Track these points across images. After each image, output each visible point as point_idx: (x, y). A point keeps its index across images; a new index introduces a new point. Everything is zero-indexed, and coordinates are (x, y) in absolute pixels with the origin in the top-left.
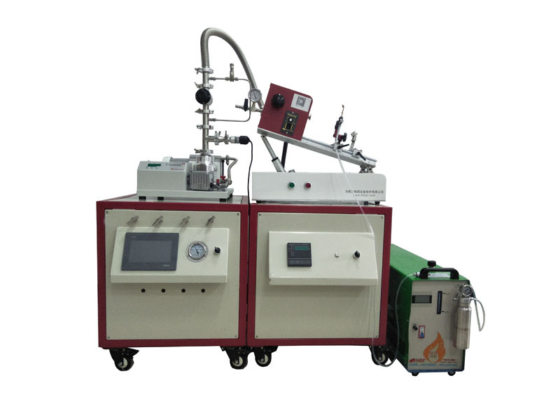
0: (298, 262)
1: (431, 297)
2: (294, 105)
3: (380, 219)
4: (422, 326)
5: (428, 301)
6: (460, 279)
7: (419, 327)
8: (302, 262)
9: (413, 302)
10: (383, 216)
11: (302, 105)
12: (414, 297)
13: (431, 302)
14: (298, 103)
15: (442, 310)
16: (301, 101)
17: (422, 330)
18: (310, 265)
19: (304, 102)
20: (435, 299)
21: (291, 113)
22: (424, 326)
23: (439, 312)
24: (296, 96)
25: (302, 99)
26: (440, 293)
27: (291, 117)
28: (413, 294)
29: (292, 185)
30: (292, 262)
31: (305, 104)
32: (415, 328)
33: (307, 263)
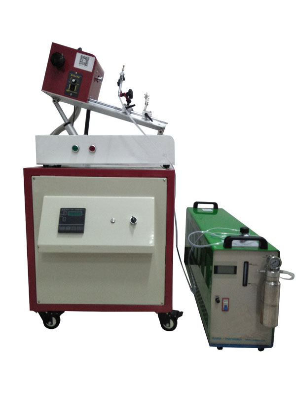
0: (69, 228)
1: (236, 267)
2: (77, 65)
3: (162, 182)
4: (226, 299)
5: (233, 272)
6: (269, 249)
7: (223, 299)
8: (75, 228)
9: (216, 272)
10: (165, 179)
11: (86, 64)
12: (216, 267)
13: (235, 273)
14: (81, 62)
15: (249, 282)
16: (84, 61)
17: (226, 302)
18: (82, 232)
19: (87, 61)
20: (240, 271)
21: (74, 73)
22: (228, 299)
23: (245, 284)
24: (78, 55)
25: (86, 58)
26: (246, 264)
27: (74, 78)
28: (214, 264)
29: (75, 149)
30: (63, 228)
31: (89, 64)
32: (217, 301)
33: (79, 229)
